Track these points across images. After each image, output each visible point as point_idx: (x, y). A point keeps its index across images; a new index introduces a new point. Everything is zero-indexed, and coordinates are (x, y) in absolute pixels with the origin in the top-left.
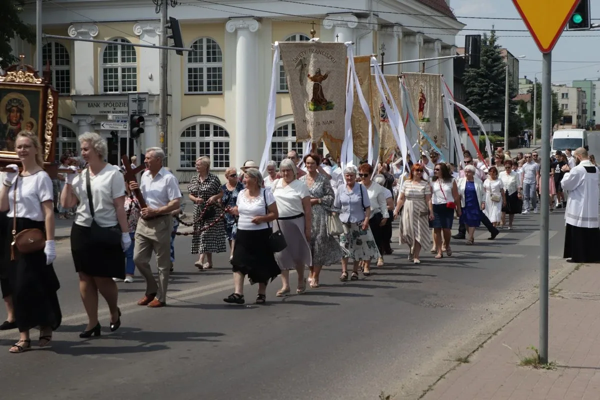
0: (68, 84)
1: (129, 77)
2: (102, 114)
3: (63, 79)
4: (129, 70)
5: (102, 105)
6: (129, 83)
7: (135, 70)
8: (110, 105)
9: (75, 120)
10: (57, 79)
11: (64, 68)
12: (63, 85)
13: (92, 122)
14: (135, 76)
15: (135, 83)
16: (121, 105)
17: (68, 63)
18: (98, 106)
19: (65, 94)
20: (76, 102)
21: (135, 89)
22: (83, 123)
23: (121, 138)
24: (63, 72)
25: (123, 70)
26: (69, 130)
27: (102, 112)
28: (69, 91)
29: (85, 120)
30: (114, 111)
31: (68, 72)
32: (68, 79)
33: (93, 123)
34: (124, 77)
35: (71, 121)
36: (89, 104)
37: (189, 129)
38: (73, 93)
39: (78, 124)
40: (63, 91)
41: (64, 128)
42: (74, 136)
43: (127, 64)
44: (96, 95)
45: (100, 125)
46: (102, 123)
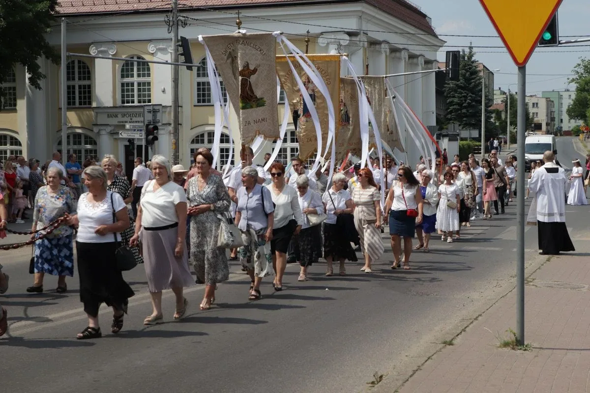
0: (90, 98)
1: (144, 90)
2: (119, 124)
3: (85, 92)
4: (144, 84)
5: (119, 116)
6: (144, 96)
7: (149, 84)
8: (127, 116)
9: (96, 130)
10: (80, 93)
11: (86, 82)
12: (85, 98)
13: (111, 131)
14: (149, 90)
15: (149, 96)
16: (137, 116)
17: (89, 78)
18: (116, 116)
19: (87, 106)
20: (97, 113)
21: (149, 101)
22: (103, 132)
23: (137, 146)
24: (85, 86)
25: (139, 84)
26: (90, 138)
27: (120, 122)
28: (90, 103)
29: (105, 130)
30: (131, 121)
31: (89, 87)
32: (90, 92)
33: (112, 132)
34: (139, 90)
35: (92, 131)
36: (108, 115)
37: (198, 136)
38: (94, 105)
39: (98, 133)
40: (85, 103)
41: (86, 137)
42: (95, 143)
43: (142, 79)
44: (115, 107)
45: (118, 133)
46: (120, 132)
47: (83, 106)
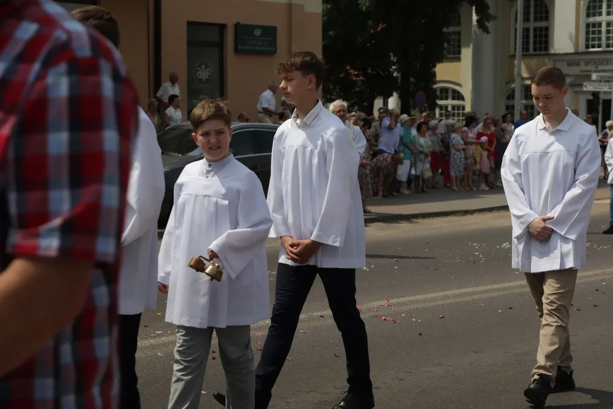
0: (547, 42)
2: (585, 73)
3: (541, 36)
5: (582, 63)
8: (592, 63)
10: (535, 36)
11: (542, 24)
12: (541, 42)
13: (571, 83)
16: (604, 63)
17: (547, 19)
18: (578, 64)
19: (543, 52)
20: (555, 61)
23: (604, 100)
24: (541, 29)
25: (608, 24)
27: (581, 71)
28: (547, 49)
30: (595, 70)
31: (547, 29)
32: (547, 36)
33: (572, 84)
34: (608, 32)
36: (568, 63)
38: (552, 51)
40: (540, 50)
44: (576, 53)
45: (581, 85)
46: (585, 84)
47: (538, 52)
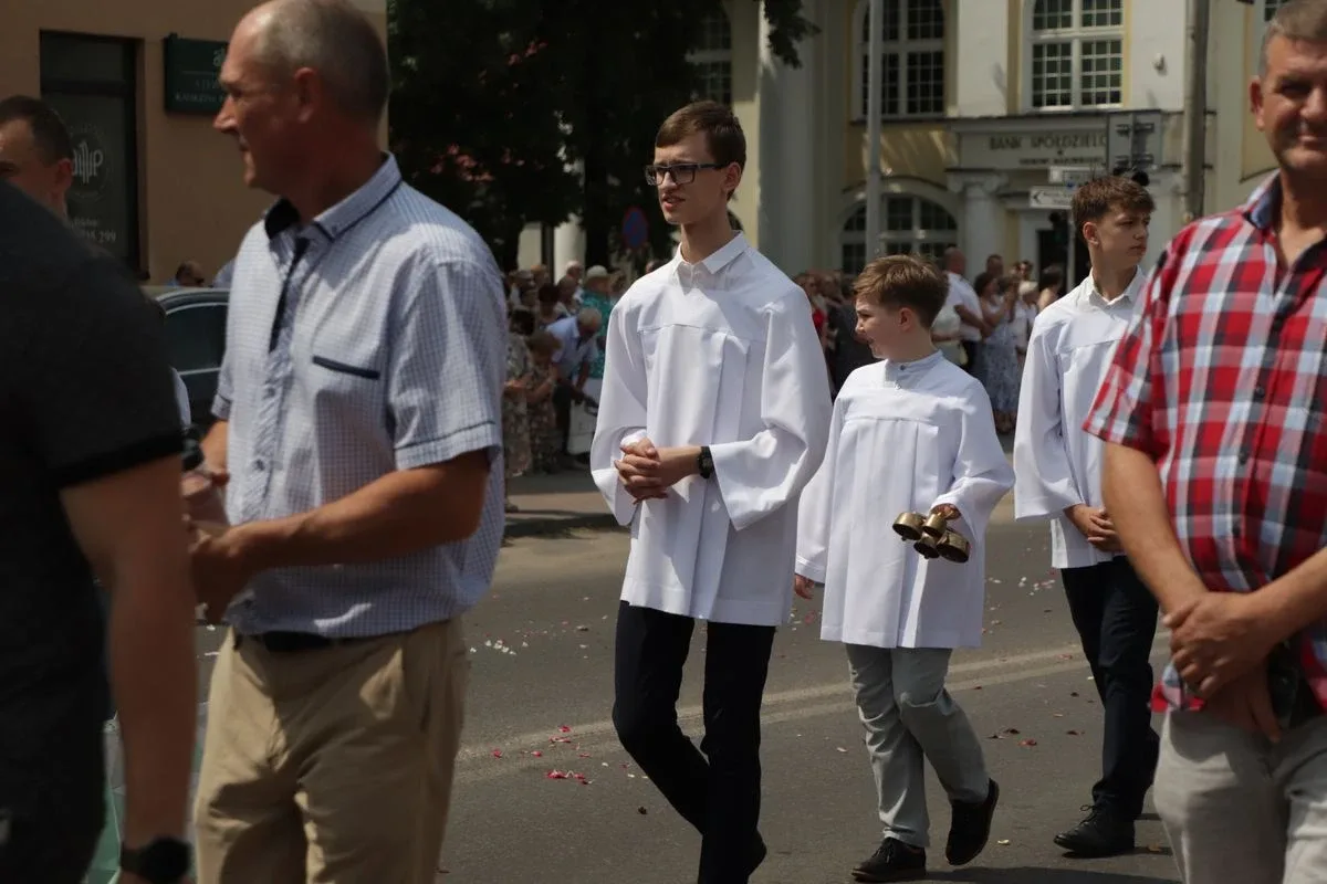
0: (939, 91)
1: (1101, 65)
2: (1029, 167)
3: (925, 74)
4: (1101, 46)
5: (1026, 142)
6: (1101, 81)
7: (1116, 46)
8: (1049, 142)
9: (954, 184)
10: (912, 76)
11: (929, 46)
12: (925, 90)
13: (999, 188)
14: (1116, 64)
15: (1116, 81)
16: (1078, 142)
17: (940, 33)
18: (1015, 144)
19: (932, 115)
20: (960, 136)
21: (1116, 98)
22: (975, 192)
24: (925, 57)
25: (1086, 48)
26: (939, 209)
27: (1025, 161)
28: (940, 106)
29: (981, 185)
30: (1058, 157)
31: (940, 57)
32: (940, 74)
33: (1002, 192)
34: (1086, 65)
35: (942, 187)
36: (993, 140)
38: (952, 112)
39: (962, 197)
40: (925, 108)
41: (926, 205)
42: (951, 224)
43: (1096, 32)
44: (1011, 118)
45: (1026, 195)
46: (1034, 192)
47: (919, 115)
